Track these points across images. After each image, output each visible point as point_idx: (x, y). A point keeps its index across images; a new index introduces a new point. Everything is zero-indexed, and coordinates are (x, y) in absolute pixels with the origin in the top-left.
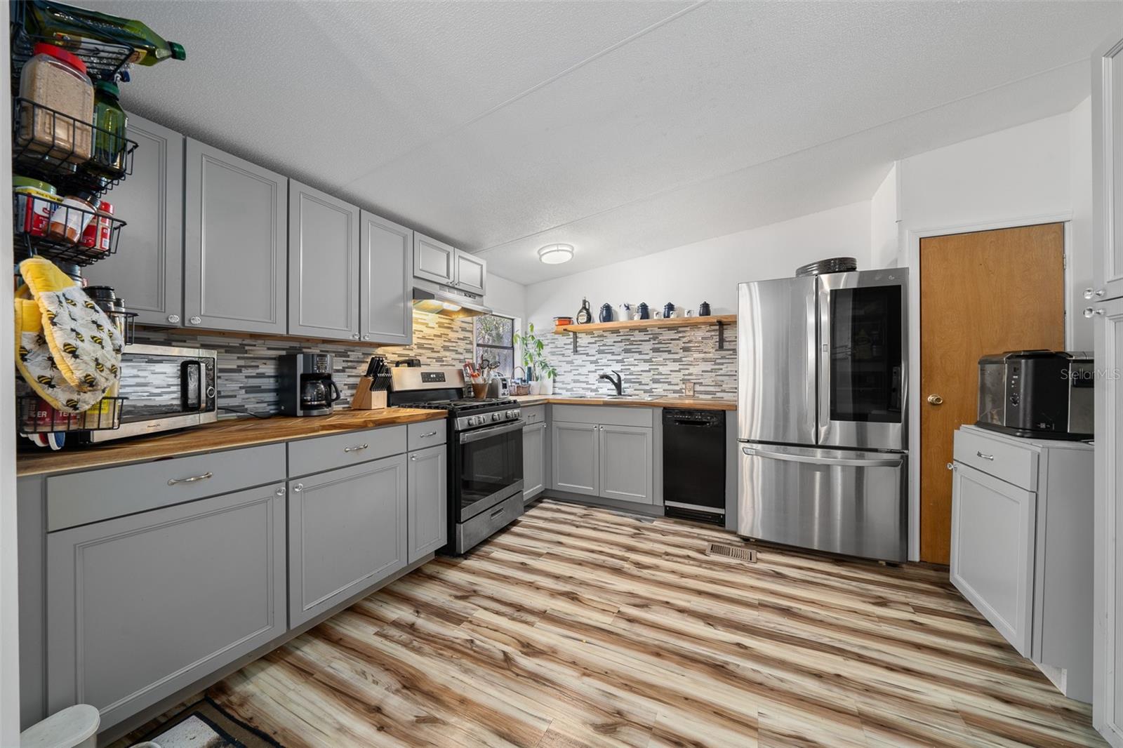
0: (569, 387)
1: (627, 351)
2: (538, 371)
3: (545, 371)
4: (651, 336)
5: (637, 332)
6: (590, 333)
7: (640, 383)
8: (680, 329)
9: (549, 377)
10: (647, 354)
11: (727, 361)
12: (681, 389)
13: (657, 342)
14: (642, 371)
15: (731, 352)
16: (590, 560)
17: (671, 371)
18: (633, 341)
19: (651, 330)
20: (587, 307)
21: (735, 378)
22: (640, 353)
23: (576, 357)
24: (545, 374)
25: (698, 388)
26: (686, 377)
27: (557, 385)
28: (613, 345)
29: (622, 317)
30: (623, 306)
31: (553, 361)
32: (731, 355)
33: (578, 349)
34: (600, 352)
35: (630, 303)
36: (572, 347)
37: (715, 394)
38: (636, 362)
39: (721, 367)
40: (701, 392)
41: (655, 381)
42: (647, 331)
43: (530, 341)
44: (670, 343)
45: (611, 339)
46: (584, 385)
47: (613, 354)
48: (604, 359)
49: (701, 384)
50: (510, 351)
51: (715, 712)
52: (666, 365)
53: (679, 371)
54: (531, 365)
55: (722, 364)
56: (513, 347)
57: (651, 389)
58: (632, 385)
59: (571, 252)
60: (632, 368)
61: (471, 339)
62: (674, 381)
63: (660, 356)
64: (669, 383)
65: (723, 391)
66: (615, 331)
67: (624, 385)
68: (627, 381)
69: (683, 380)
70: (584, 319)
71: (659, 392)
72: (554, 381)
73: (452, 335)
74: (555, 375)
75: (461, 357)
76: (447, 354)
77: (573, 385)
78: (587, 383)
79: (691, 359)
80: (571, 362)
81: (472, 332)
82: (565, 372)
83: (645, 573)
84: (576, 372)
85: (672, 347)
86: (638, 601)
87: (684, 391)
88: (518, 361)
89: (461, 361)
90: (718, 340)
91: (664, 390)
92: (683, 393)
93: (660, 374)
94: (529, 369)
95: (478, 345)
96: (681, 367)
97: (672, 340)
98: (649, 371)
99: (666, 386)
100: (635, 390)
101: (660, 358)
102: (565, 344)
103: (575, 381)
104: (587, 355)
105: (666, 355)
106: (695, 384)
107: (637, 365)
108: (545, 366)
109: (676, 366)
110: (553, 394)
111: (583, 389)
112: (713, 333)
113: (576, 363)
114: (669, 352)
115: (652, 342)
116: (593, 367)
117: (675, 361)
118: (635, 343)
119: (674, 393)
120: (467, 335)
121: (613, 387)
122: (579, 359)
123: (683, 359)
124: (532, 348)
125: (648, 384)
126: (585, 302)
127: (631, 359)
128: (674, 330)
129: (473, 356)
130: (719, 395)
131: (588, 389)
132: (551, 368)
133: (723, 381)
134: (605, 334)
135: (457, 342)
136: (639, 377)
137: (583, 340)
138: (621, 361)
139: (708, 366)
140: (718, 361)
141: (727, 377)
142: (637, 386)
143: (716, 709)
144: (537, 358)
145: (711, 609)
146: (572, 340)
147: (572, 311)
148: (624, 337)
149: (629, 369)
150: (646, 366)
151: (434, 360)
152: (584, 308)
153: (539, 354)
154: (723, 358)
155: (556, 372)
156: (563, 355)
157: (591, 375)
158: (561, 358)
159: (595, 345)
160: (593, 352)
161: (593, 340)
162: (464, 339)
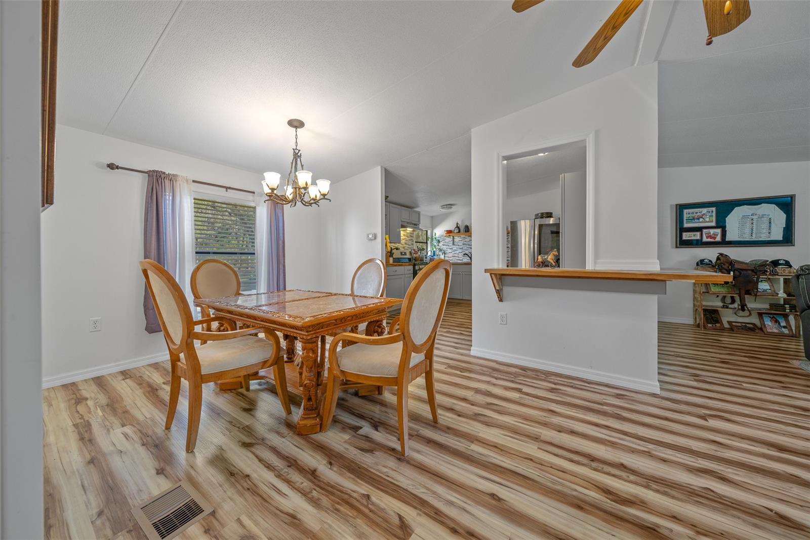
0: (451, 259)
2: (438, 252)
3: (440, 252)
6: (459, 236)
9: (442, 255)
20: (458, 226)
23: (454, 246)
28: (469, 242)
31: (444, 248)
33: (455, 243)
34: (464, 244)
36: (452, 242)
43: (434, 240)
45: (468, 239)
46: (457, 258)
47: (469, 245)
50: (426, 244)
54: (435, 250)
56: (427, 243)
61: (413, 240)
70: (457, 231)
72: (444, 257)
73: (408, 239)
74: (445, 254)
75: (410, 247)
77: (453, 258)
78: (458, 257)
80: (452, 249)
82: (449, 253)
84: (454, 253)
88: (429, 249)
94: (434, 251)
95: (416, 242)
102: (449, 241)
103: (453, 256)
104: (458, 245)
108: (440, 250)
113: (454, 249)
116: (461, 251)
120: (412, 238)
121: (469, 259)
124: (435, 243)
126: (457, 224)
129: (413, 246)
131: (459, 259)
132: (443, 251)
134: (466, 237)
135: (409, 241)
137: (457, 239)
144: (437, 247)
146: (452, 240)
147: (452, 228)
151: (403, 248)
153: (438, 245)
155: (445, 252)
156: (448, 246)
157: (460, 254)
158: (447, 247)
159: (461, 241)
160: (461, 244)
161: (461, 239)
162: (411, 240)
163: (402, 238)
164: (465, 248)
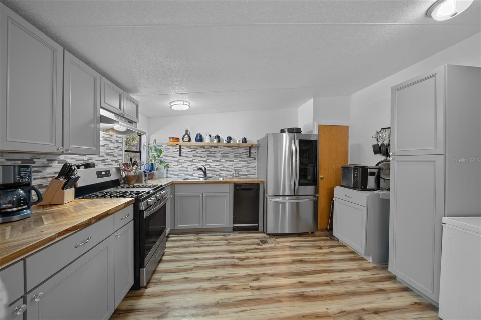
0: (176, 173)
1: (208, 156)
2: (157, 165)
3: (161, 165)
4: (220, 150)
5: (213, 148)
6: (189, 147)
7: (215, 171)
9: (165, 169)
10: (218, 158)
11: (252, 162)
12: (233, 174)
13: (223, 153)
14: (216, 166)
15: (253, 158)
16: (218, 264)
17: (229, 166)
18: (212, 152)
20: (188, 134)
21: (255, 169)
22: (215, 157)
23: (181, 158)
24: (162, 167)
25: (240, 173)
26: (235, 169)
27: (168, 172)
28: (202, 153)
29: (207, 140)
30: (208, 135)
31: (167, 160)
32: (253, 159)
33: (182, 154)
34: (194, 156)
35: (211, 134)
36: (178, 153)
37: (247, 176)
38: (213, 162)
39: (249, 164)
40: (242, 175)
41: (222, 170)
42: (218, 148)
43: (152, 149)
45: (200, 150)
46: (185, 173)
47: (201, 157)
48: (196, 160)
49: (241, 171)
50: (138, 154)
51: (316, 317)
52: (227, 163)
53: (233, 166)
54: (153, 162)
55: (250, 163)
56: (140, 152)
57: (220, 174)
58: (211, 172)
59: (189, 106)
60: (211, 164)
61: (122, 148)
62: (230, 170)
63: (224, 159)
64: (228, 171)
65: (250, 174)
66: (203, 147)
67: (207, 172)
68: (209, 170)
69: (234, 169)
70: (186, 139)
71: (224, 175)
72: (167, 170)
73: (111, 145)
74: (168, 167)
75: (116, 159)
76: (108, 157)
77: (179, 172)
78: (187, 171)
79: (238, 161)
80: (178, 161)
81: (122, 143)
82: (174, 166)
83: (246, 262)
84: (181, 166)
85: (229, 155)
86: (253, 278)
87: (234, 174)
90: (248, 153)
91: (226, 174)
92: (234, 175)
93: (224, 167)
94: (152, 164)
95: (126, 151)
96: (234, 164)
97: (229, 152)
98: (219, 166)
102: (174, 151)
103: (180, 170)
104: (187, 157)
105: (227, 159)
106: (239, 171)
107: (213, 163)
108: (161, 162)
109: (231, 164)
110: (167, 177)
112: (247, 150)
113: (181, 161)
114: (228, 157)
115: (221, 152)
116: (190, 164)
117: (231, 161)
119: (230, 175)
120: (120, 145)
121: (202, 173)
122: (182, 160)
123: (234, 161)
124: (153, 153)
125: (218, 172)
126: (187, 131)
127: (210, 160)
128: (231, 148)
129: (122, 158)
130: (248, 176)
131: (187, 174)
132: (166, 164)
133: (250, 170)
134: (197, 148)
135: (114, 150)
136: (214, 168)
137: (184, 150)
138: (206, 161)
139: (245, 164)
140: (248, 162)
141: (252, 169)
142: (213, 173)
143: (316, 315)
144: (157, 158)
145: (280, 270)
146: (178, 149)
147: (180, 135)
148: (207, 150)
149: (209, 165)
150: (218, 164)
151: (100, 162)
152: (186, 134)
153: (159, 156)
154: (250, 161)
155: (168, 165)
156: (173, 157)
157: (189, 167)
158: (171, 158)
159: (191, 152)
160: (191, 156)
161: (190, 150)
162: (118, 147)
163: (101, 143)
164: (197, 160)
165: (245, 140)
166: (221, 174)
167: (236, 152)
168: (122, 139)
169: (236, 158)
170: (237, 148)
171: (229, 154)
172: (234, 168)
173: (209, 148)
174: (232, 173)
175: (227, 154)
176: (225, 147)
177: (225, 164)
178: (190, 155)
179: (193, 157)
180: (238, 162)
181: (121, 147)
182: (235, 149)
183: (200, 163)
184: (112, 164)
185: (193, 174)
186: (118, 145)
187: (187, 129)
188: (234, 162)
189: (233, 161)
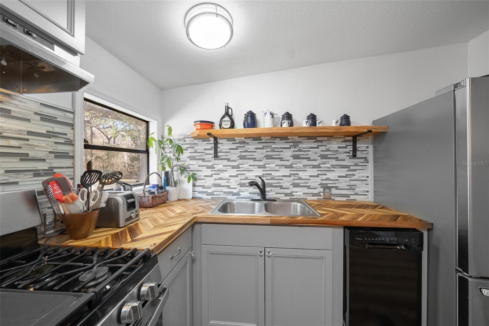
0: (210, 191)
1: (268, 157)
2: (176, 176)
3: (183, 176)
4: (292, 144)
5: (278, 140)
6: (231, 139)
7: (281, 187)
8: (318, 139)
9: (189, 182)
10: (288, 160)
11: (360, 168)
12: (319, 193)
13: (297, 149)
14: (283, 176)
15: (363, 160)
17: (310, 176)
19: (292, 139)
20: (230, 113)
21: (366, 182)
22: (281, 159)
23: (217, 162)
24: (184, 178)
25: (334, 191)
26: (323, 182)
27: (197, 189)
28: (255, 152)
29: (264, 123)
30: (268, 114)
31: (194, 165)
32: (363, 162)
33: (219, 154)
34: (242, 158)
35: (274, 113)
36: (212, 152)
37: (349, 197)
38: (277, 168)
39: (354, 173)
40: (337, 195)
41: (296, 185)
42: (288, 139)
43: (168, 145)
44: (309, 151)
45: (252, 146)
46: (225, 189)
47: (254, 159)
49: (337, 188)
50: (144, 156)
52: (306, 170)
53: (318, 176)
54: (168, 169)
55: (355, 170)
56: (147, 152)
57: (292, 192)
58: (273, 189)
60: (274, 174)
61: (70, 136)
62: (313, 185)
63: (300, 163)
64: (309, 187)
65: (356, 194)
66: (257, 138)
67: (267, 189)
68: (271, 185)
69: (321, 184)
70: (227, 124)
71: (300, 195)
72: (194, 185)
74: (195, 179)
75: (40, 166)
77: (214, 189)
78: (229, 187)
79: (329, 165)
80: (212, 167)
81: (72, 126)
82: (205, 176)
84: (217, 177)
85: (311, 154)
87: (322, 194)
88: (154, 167)
89: (37, 173)
90: (352, 149)
91: (303, 193)
92: (321, 196)
93: (300, 179)
94: (167, 174)
96: (320, 172)
98: (290, 176)
99: (306, 190)
100: (276, 193)
101: (300, 164)
102: (205, 149)
103: (216, 186)
104: (229, 160)
105: (305, 162)
106: (332, 187)
107: (279, 170)
108: (183, 169)
109: (315, 172)
110: (193, 198)
111: (225, 193)
112: (348, 143)
113: (217, 167)
114: (309, 159)
115: (293, 149)
116: (234, 172)
117: (314, 167)
118: (275, 150)
119: (313, 196)
121: (258, 191)
122: (219, 165)
123: (321, 165)
124: (170, 153)
125: (288, 188)
126: (228, 108)
127: (272, 164)
128: (314, 139)
129: (74, 163)
130: (352, 197)
131: (230, 193)
132: (191, 173)
133: (356, 185)
134: (247, 140)
135: (28, 140)
136: (280, 181)
137: (224, 146)
138: (263, 167)
139: (343, 172)
140: (351, 168)
141: (360, 182)
142: (278, 190)
144: (175, 163)
146: (213, 146)
147: (215, 116)
148: (265, 145)
149: (271, 174)
150: (287, 172)
152: (227, 114)
153: (178, 159)
154: (356, 165)
155: (196, 176)
156: (203, 160)
157: (233, 180)
158: (201, 163)
159: (236, 151)
160: (235, 157)
161: (234, 146)
162: (49, 135)
164: (246, 166)
165: (346, 120)
166: (294, 193)
167: (324, 147)
168: (72, 115)
169: (324, 160)
170: (326, 138)
171: (309, 153)
172: (320, 182)
173: (270, 141)
174: (316, 191)
175: (306, 153)
176: (302, 138)
177: (301, 172)
178: (234, 155)
179: (240, 159)
180: (329, 168)
181: (66, 134)
182: (321, 141)
183: (252, 170)
184: (16, 183)
185: (240, 193)
186: (53, 127)
187: (228, 104)
188: (321, 168)
189: (318, 166)
